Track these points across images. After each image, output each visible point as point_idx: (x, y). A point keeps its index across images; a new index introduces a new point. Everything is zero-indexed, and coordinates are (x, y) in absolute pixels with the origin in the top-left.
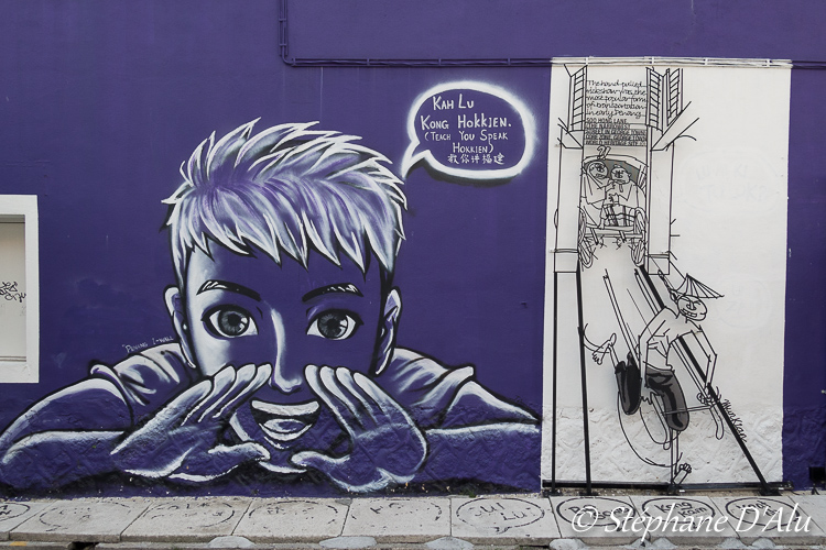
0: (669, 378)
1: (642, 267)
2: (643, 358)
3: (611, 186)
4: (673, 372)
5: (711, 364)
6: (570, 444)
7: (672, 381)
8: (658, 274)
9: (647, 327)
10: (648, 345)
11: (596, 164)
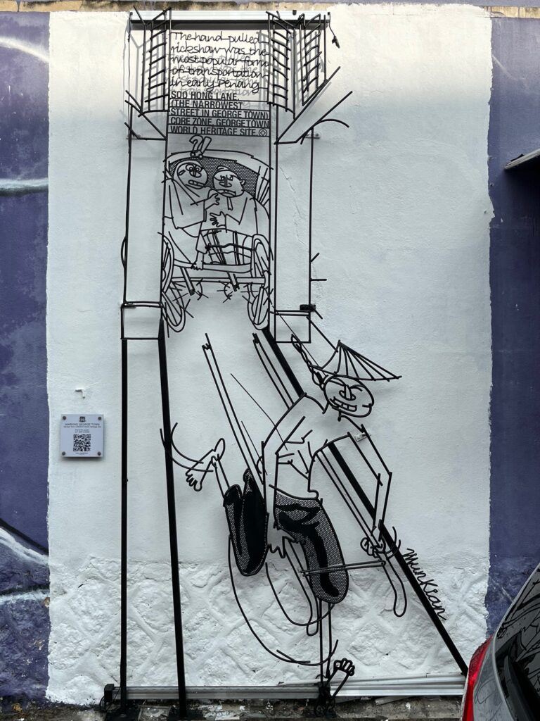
0: (316, 510)
1: (266, 331)
2: (270, 480)
3: (213, 200)
4: (321, 502)
5: (383, 490)
6: (156, 624)
7: (319, 517)
8: (292, 342)
9: (275, 428)
10: (278, 457)
11: (188, 164)
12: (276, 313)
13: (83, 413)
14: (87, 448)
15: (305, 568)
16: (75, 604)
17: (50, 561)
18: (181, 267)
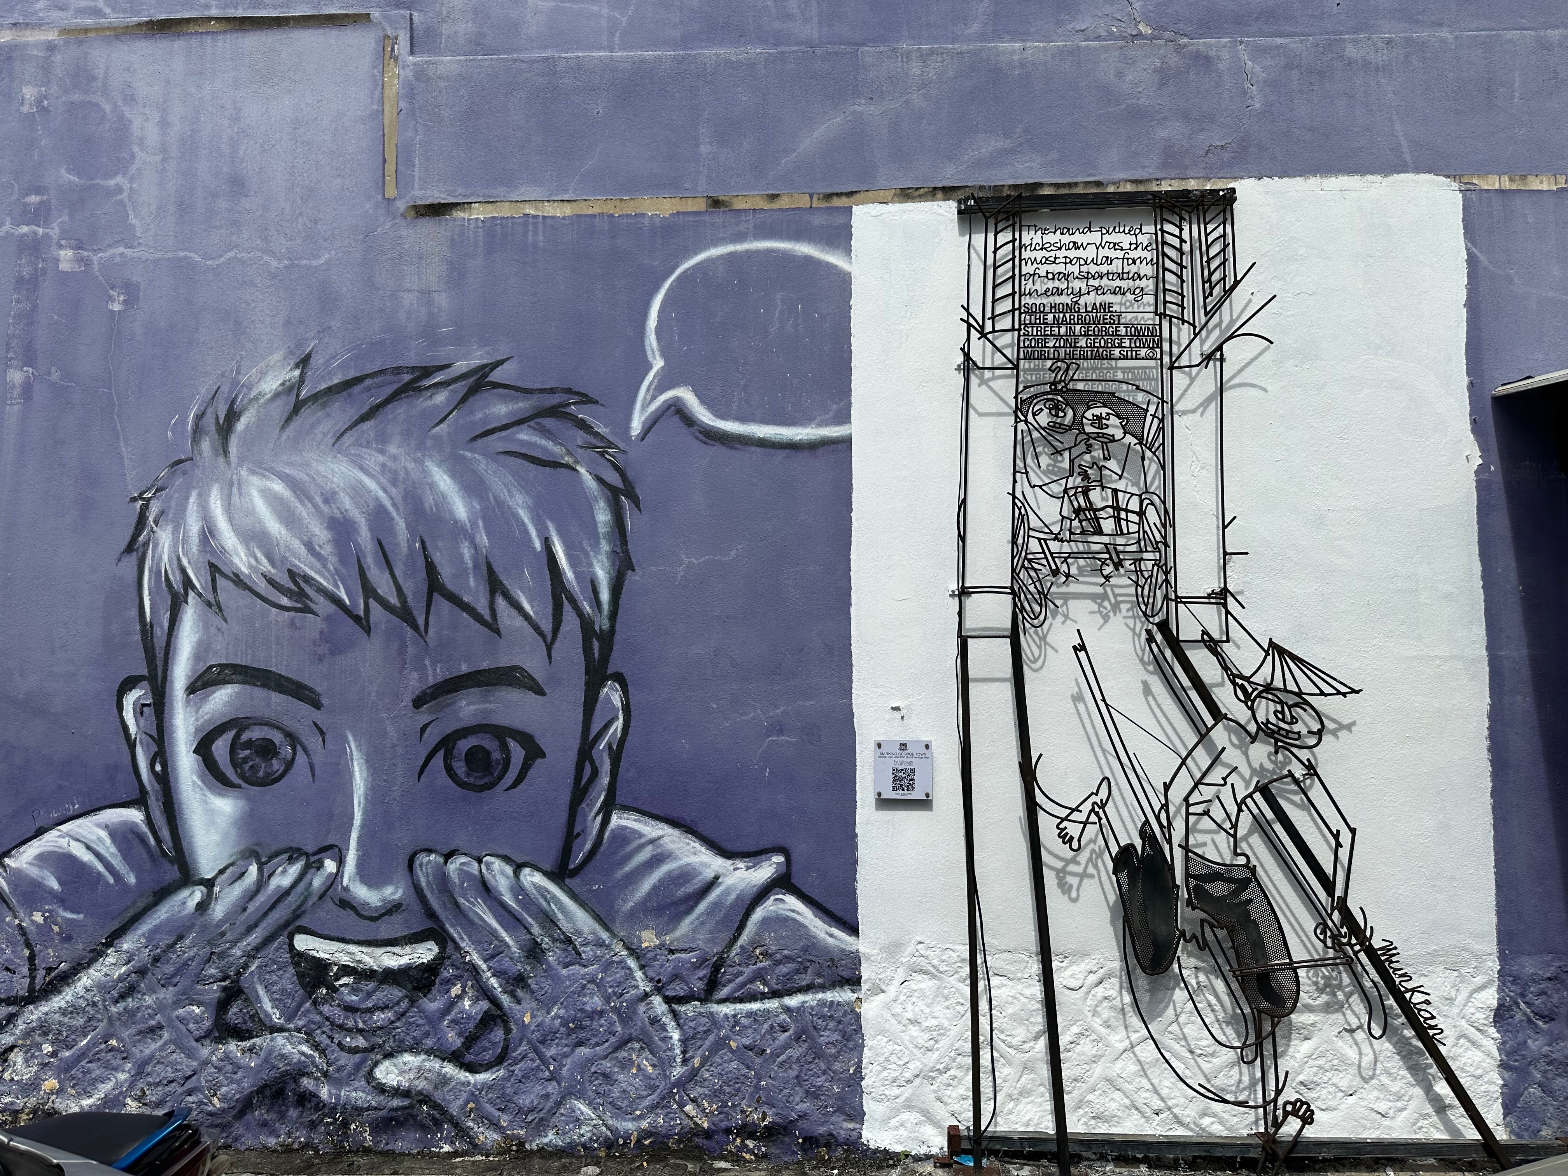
0: (1247, 881)
3: (1082, 447)
4: (1253, 870)
5: (1344, 854)
6: (1015, 1042)
7: (1251, 892)
8: (1203, 641)
9: (1183, 763)
10: (1188, 806)
11: (1048, 400)
12: (1178, 600)
13: (904, 738)
14: (910, 787)
15: (1235, 966)
16: (898, 1009)
17: (862, 945)
18: (1039, 539)
